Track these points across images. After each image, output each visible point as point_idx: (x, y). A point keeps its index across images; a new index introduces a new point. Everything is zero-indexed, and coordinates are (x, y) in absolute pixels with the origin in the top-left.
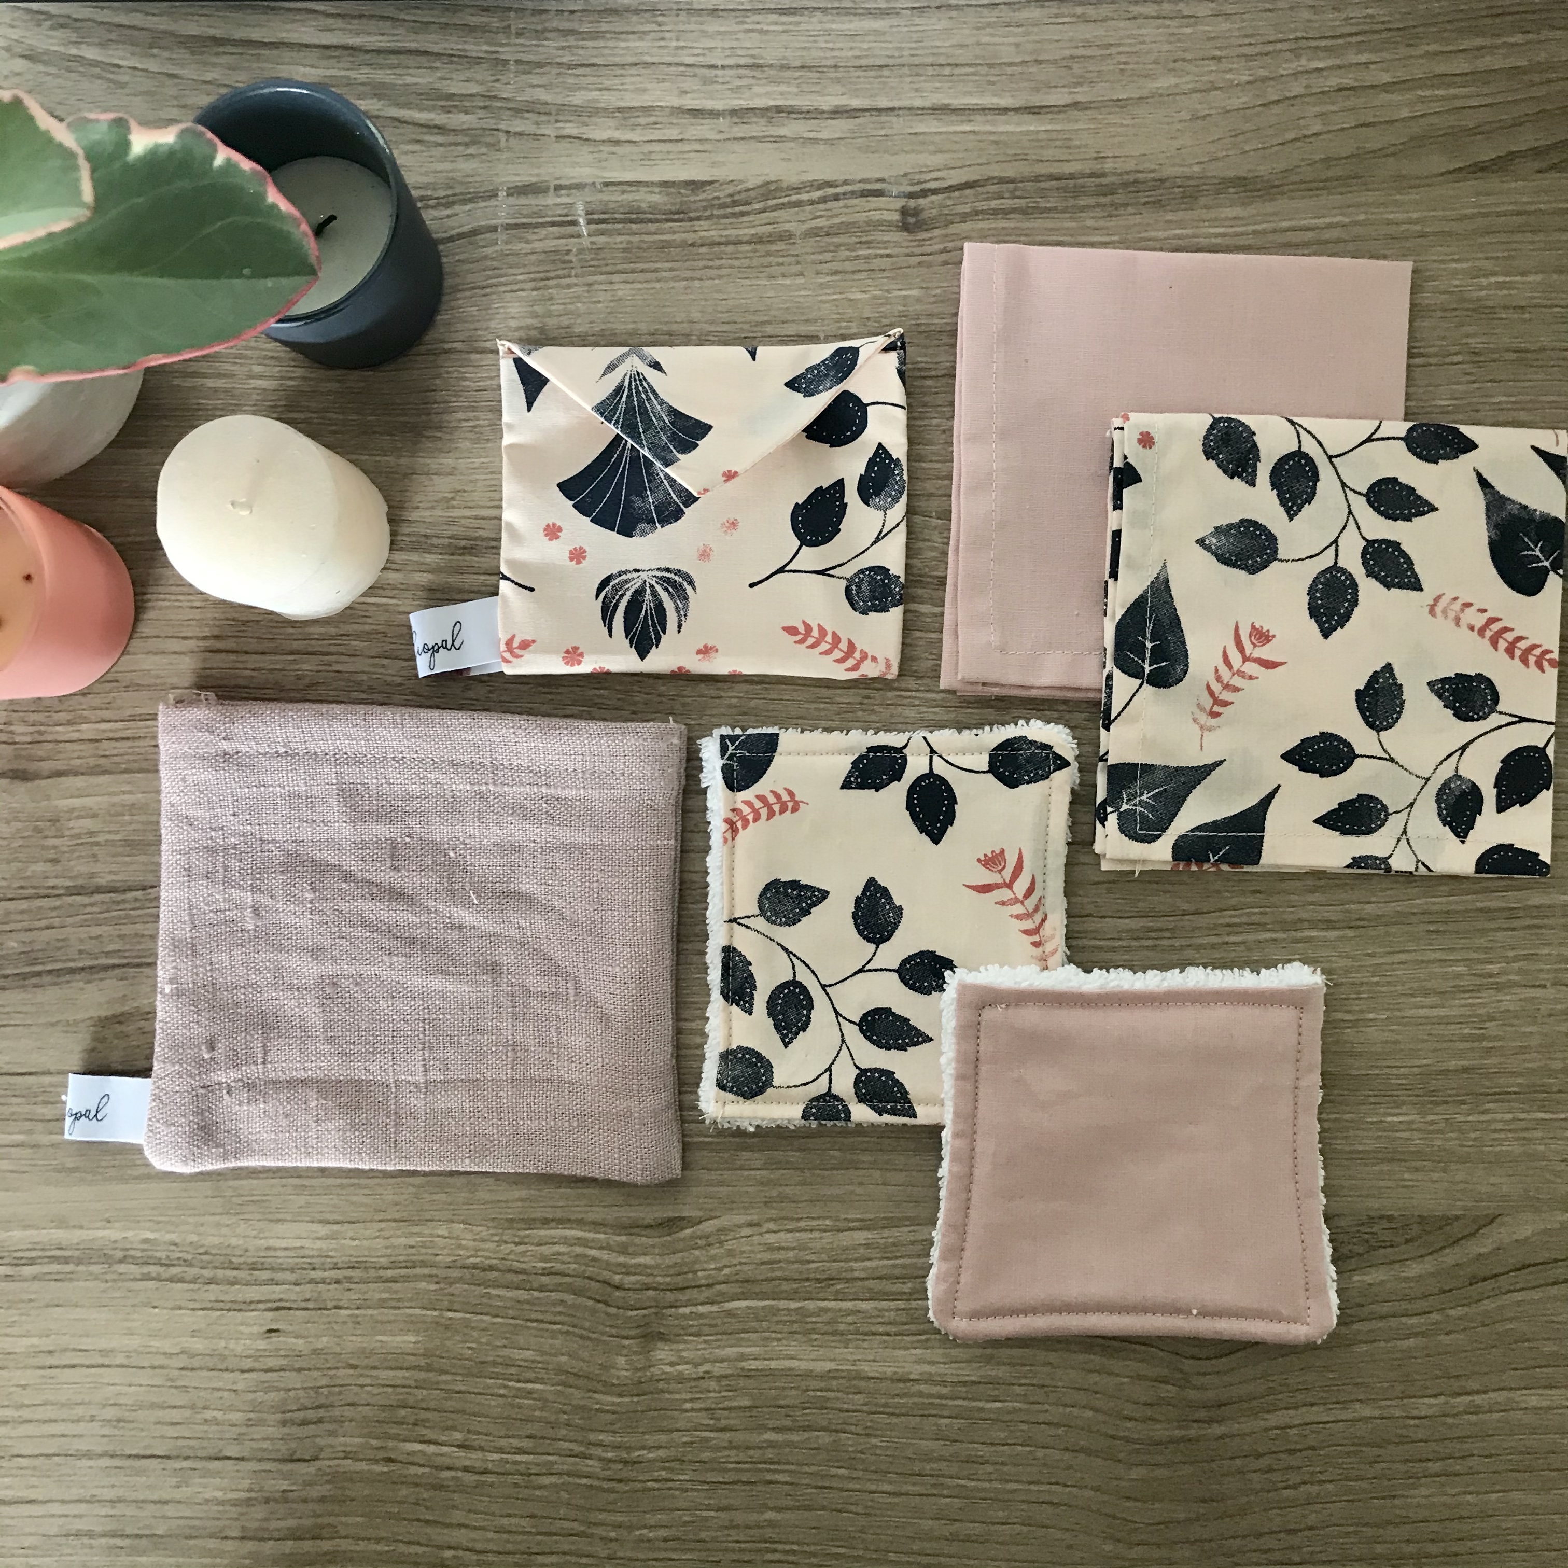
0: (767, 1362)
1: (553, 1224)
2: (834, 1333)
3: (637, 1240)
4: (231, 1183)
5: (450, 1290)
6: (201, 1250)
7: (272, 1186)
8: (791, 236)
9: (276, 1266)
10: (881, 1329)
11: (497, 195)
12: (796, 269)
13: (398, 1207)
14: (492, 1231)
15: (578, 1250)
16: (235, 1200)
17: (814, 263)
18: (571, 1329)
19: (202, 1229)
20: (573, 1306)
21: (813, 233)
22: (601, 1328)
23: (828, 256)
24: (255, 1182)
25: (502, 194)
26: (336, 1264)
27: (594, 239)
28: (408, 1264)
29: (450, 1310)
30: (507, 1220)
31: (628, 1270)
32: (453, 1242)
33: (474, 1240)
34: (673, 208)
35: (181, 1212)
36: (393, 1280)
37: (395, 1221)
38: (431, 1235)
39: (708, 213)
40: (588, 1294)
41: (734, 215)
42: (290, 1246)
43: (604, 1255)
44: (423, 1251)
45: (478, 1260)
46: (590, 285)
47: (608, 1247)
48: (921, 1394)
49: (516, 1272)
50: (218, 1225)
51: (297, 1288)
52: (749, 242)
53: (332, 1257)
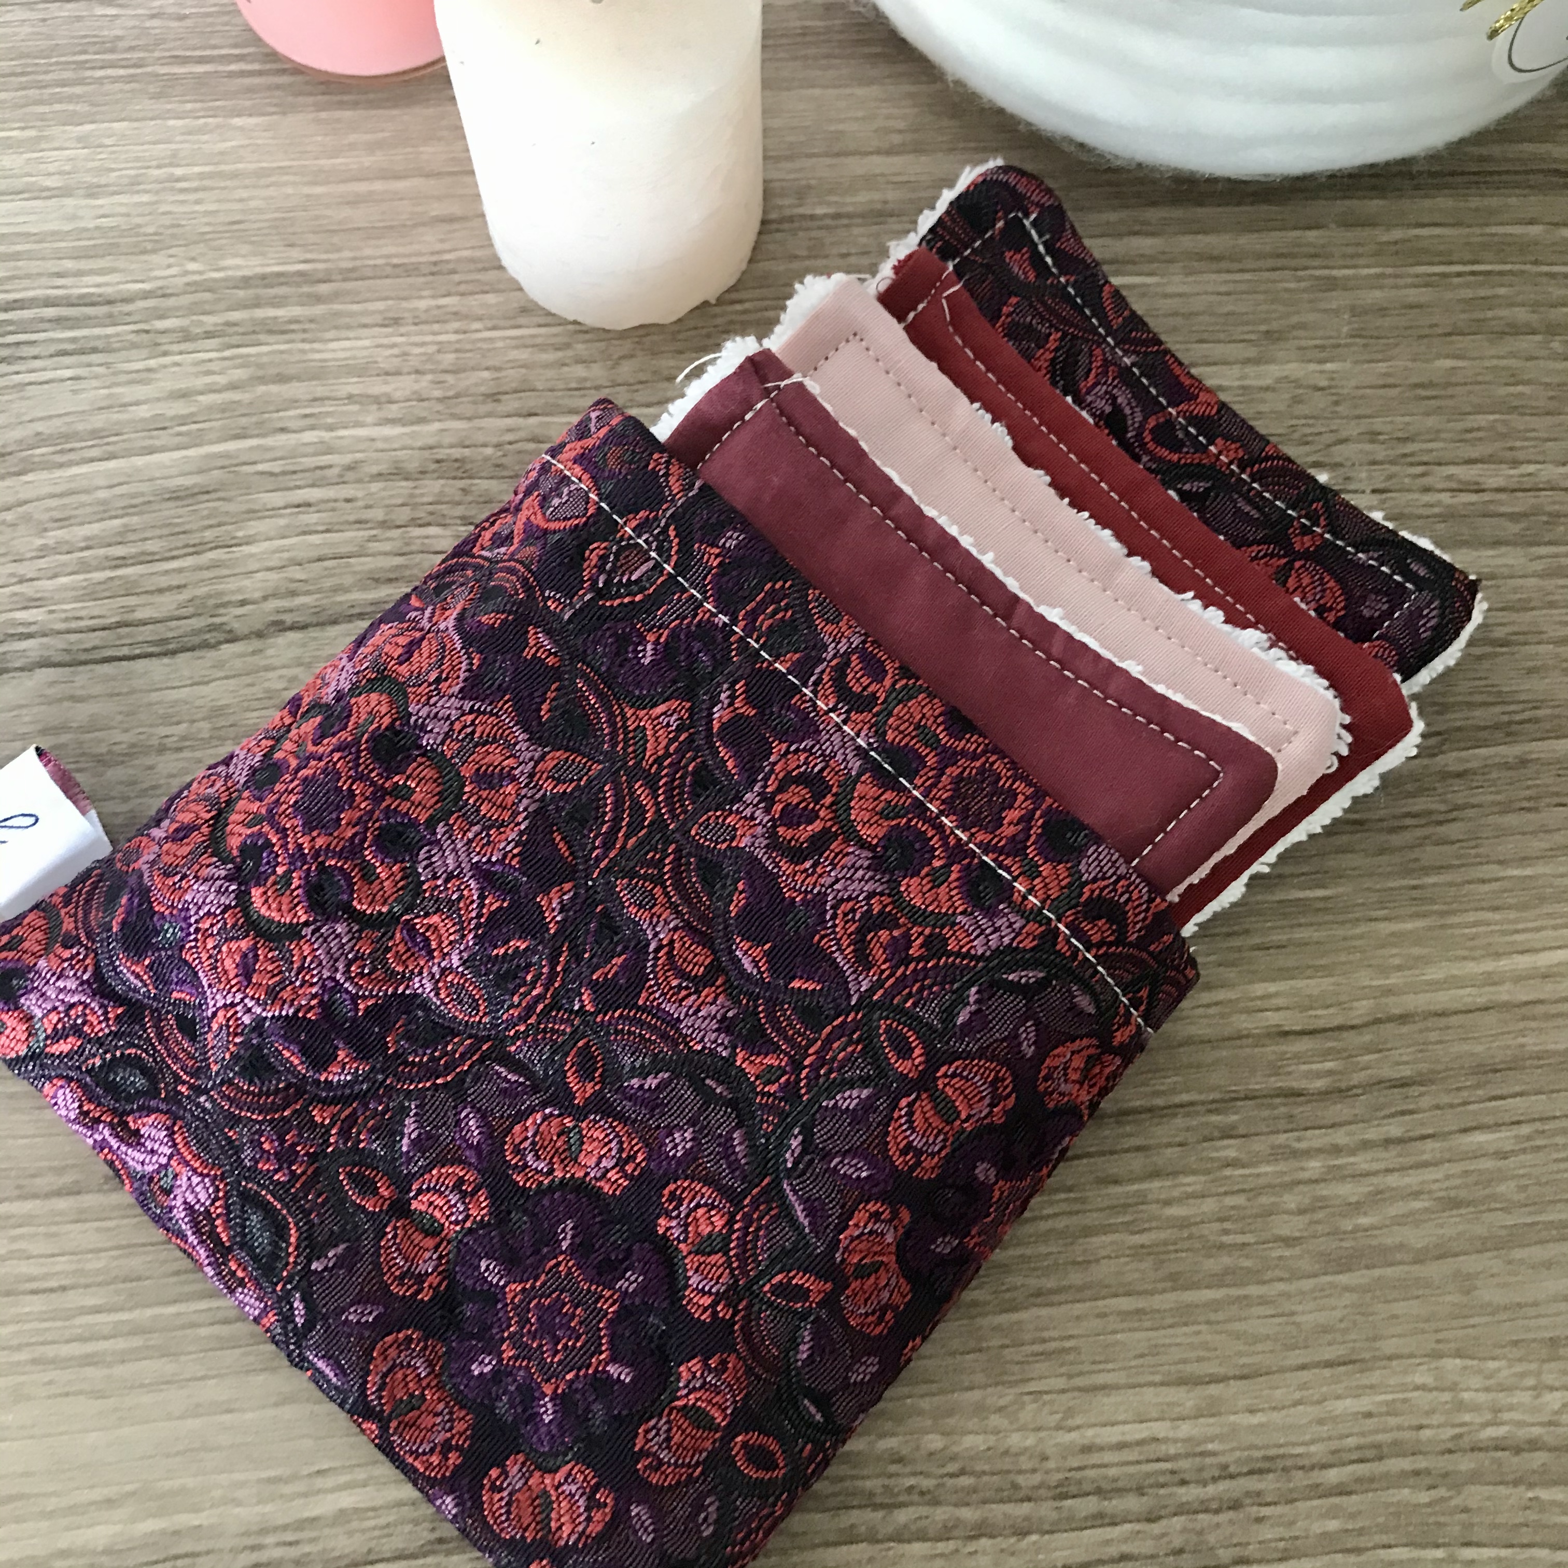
6: (952, 1468)
9: (1105, 1485)
13: (1329, 1337)
14: (1519, 1368)
24: (1044, 1312)
26: (1225, 1467)
29: (1468, 1544)
30: (1542, 1341)
32: (1446, 1396)
33: (1487, 1389)
36: (1342, 1491)
37: (1329, 1364)
38: (1404, 1388)
42: (1128, 1438)
44: (1392, 1421)
45: (1502, 1431)
51: (1156, 1528)
53: (1214, 1454)
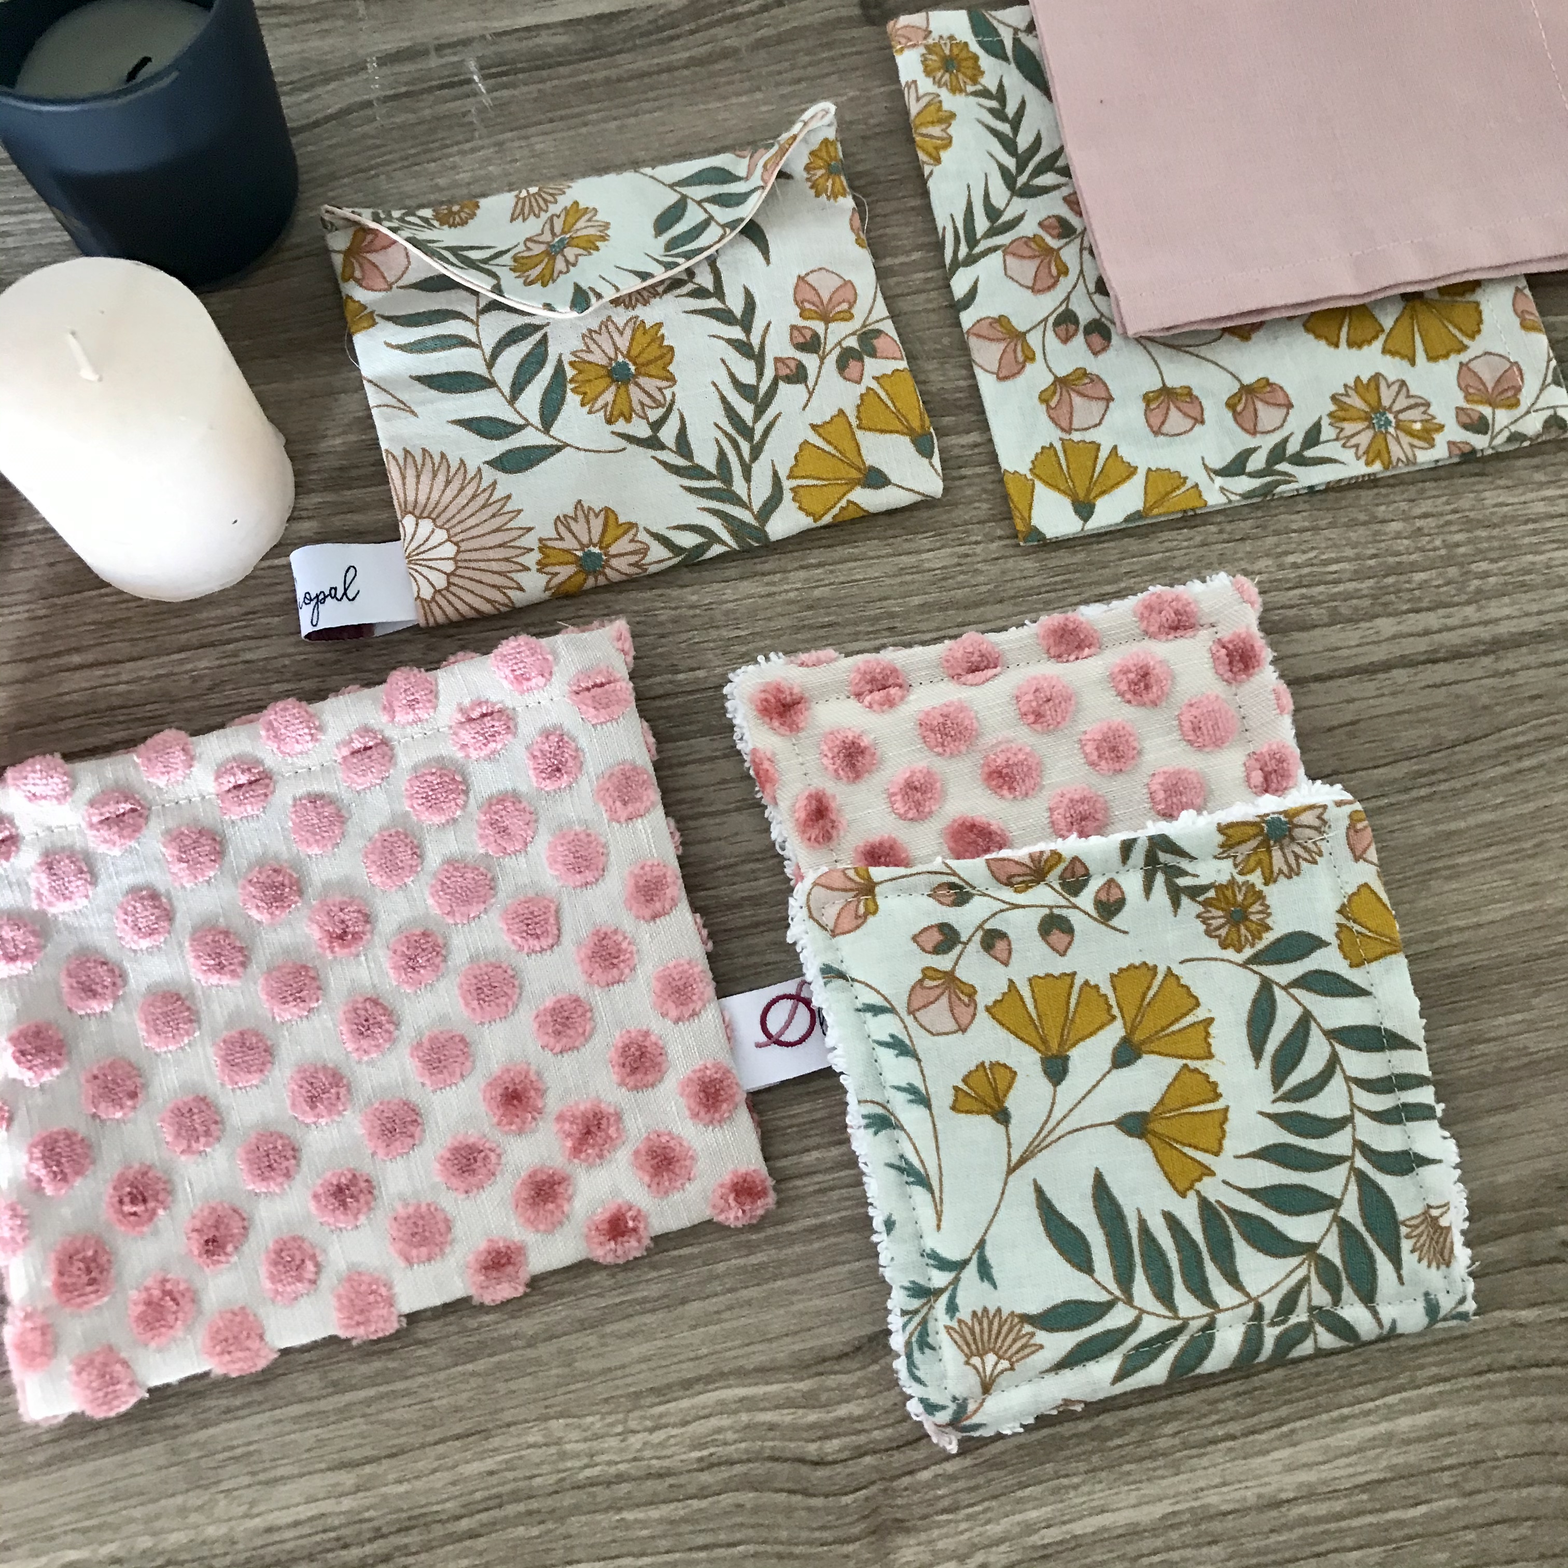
0: (1068, 1527)
1: (699, 1387)
2: (1152, 1456)
3: (831, 1381)
4: (194, 1437)
5: (562, 1530)
7: (260, 1426)
8: (736, 51)
10: (1220, 1432)
11: (365, 68)
12: (747, 84)
15: (744, 1417)
16: (203, 1463)
17: (770, 74)
18: (761, 1548)
19: (158, 1525)
20: (756, 1510)
21: (761, 44)
22: (804, 1534)
23: (786, 64)
25: (372, 66)
27: (496, 94)
28: (491, 1503)
31: (825, 1432)
34: (586, 46)
35: (122, 1504)
39: (630, 44)
40: (777, 1485)
41: (662, 41)
43: (785, 1417)
46: (500, 144)
47: (790, 1403)
48: (1304, 1521)
49: (660, 1476)
50: (183, 1511)
52: (686, 67)
